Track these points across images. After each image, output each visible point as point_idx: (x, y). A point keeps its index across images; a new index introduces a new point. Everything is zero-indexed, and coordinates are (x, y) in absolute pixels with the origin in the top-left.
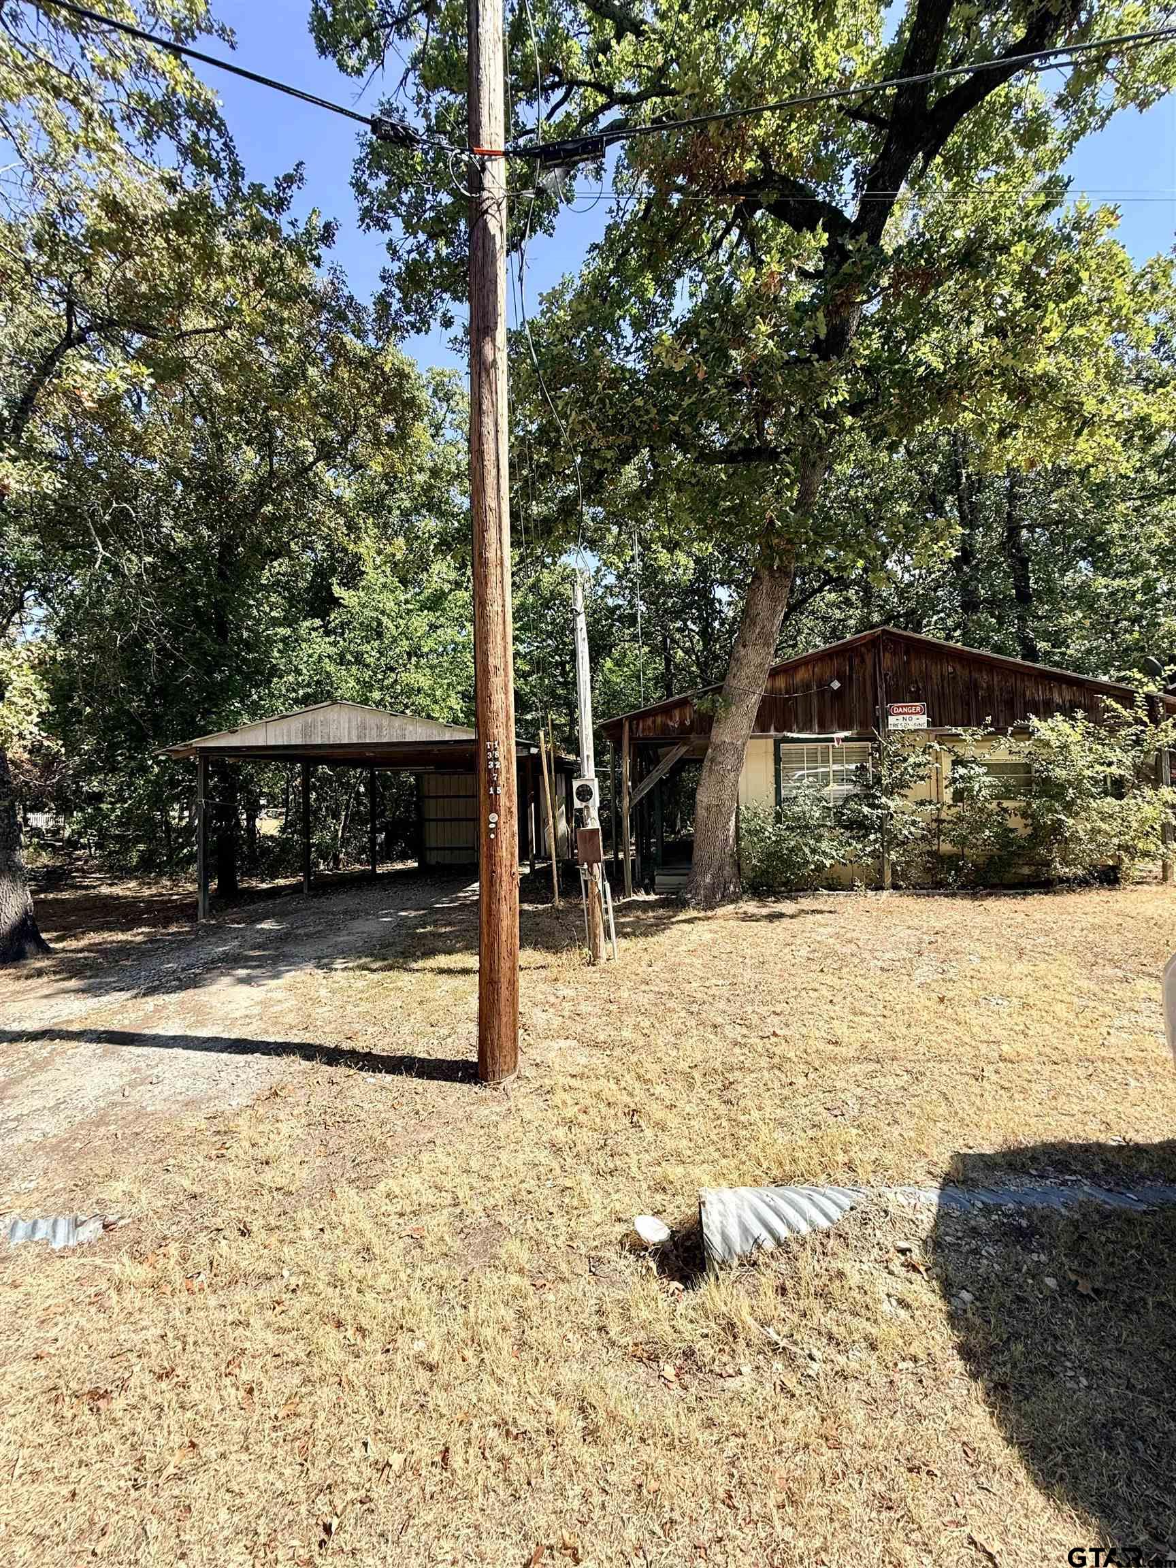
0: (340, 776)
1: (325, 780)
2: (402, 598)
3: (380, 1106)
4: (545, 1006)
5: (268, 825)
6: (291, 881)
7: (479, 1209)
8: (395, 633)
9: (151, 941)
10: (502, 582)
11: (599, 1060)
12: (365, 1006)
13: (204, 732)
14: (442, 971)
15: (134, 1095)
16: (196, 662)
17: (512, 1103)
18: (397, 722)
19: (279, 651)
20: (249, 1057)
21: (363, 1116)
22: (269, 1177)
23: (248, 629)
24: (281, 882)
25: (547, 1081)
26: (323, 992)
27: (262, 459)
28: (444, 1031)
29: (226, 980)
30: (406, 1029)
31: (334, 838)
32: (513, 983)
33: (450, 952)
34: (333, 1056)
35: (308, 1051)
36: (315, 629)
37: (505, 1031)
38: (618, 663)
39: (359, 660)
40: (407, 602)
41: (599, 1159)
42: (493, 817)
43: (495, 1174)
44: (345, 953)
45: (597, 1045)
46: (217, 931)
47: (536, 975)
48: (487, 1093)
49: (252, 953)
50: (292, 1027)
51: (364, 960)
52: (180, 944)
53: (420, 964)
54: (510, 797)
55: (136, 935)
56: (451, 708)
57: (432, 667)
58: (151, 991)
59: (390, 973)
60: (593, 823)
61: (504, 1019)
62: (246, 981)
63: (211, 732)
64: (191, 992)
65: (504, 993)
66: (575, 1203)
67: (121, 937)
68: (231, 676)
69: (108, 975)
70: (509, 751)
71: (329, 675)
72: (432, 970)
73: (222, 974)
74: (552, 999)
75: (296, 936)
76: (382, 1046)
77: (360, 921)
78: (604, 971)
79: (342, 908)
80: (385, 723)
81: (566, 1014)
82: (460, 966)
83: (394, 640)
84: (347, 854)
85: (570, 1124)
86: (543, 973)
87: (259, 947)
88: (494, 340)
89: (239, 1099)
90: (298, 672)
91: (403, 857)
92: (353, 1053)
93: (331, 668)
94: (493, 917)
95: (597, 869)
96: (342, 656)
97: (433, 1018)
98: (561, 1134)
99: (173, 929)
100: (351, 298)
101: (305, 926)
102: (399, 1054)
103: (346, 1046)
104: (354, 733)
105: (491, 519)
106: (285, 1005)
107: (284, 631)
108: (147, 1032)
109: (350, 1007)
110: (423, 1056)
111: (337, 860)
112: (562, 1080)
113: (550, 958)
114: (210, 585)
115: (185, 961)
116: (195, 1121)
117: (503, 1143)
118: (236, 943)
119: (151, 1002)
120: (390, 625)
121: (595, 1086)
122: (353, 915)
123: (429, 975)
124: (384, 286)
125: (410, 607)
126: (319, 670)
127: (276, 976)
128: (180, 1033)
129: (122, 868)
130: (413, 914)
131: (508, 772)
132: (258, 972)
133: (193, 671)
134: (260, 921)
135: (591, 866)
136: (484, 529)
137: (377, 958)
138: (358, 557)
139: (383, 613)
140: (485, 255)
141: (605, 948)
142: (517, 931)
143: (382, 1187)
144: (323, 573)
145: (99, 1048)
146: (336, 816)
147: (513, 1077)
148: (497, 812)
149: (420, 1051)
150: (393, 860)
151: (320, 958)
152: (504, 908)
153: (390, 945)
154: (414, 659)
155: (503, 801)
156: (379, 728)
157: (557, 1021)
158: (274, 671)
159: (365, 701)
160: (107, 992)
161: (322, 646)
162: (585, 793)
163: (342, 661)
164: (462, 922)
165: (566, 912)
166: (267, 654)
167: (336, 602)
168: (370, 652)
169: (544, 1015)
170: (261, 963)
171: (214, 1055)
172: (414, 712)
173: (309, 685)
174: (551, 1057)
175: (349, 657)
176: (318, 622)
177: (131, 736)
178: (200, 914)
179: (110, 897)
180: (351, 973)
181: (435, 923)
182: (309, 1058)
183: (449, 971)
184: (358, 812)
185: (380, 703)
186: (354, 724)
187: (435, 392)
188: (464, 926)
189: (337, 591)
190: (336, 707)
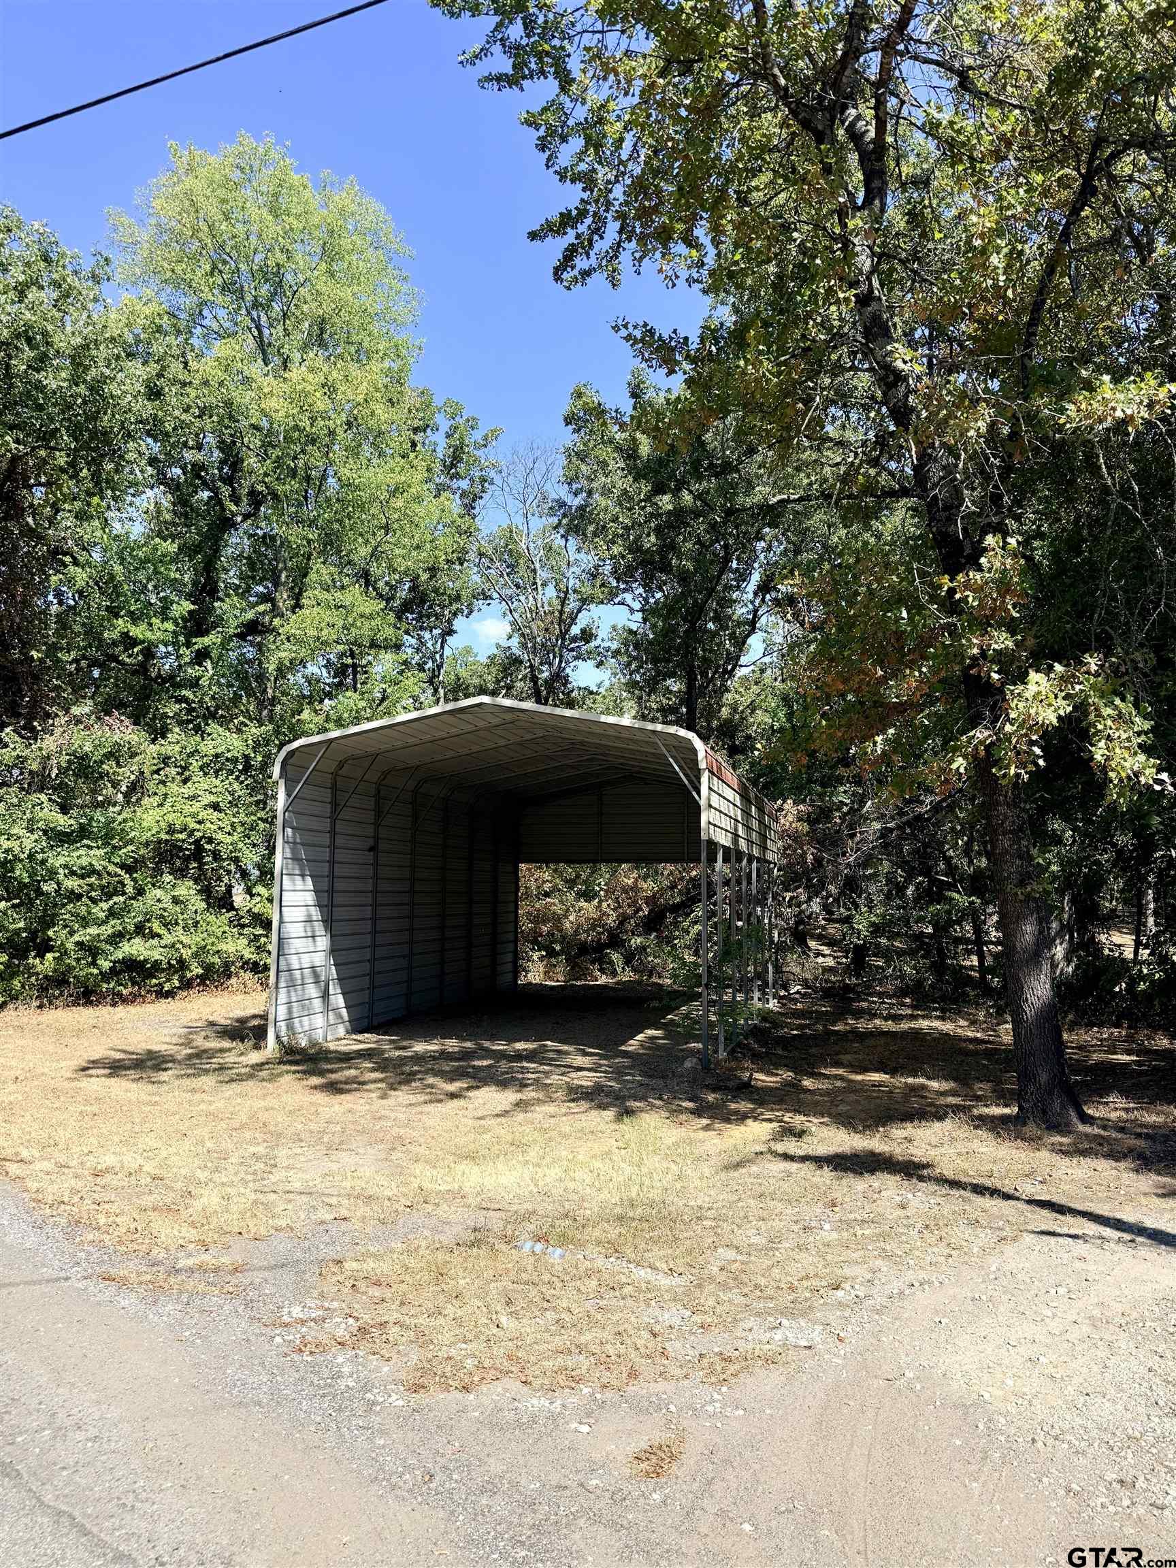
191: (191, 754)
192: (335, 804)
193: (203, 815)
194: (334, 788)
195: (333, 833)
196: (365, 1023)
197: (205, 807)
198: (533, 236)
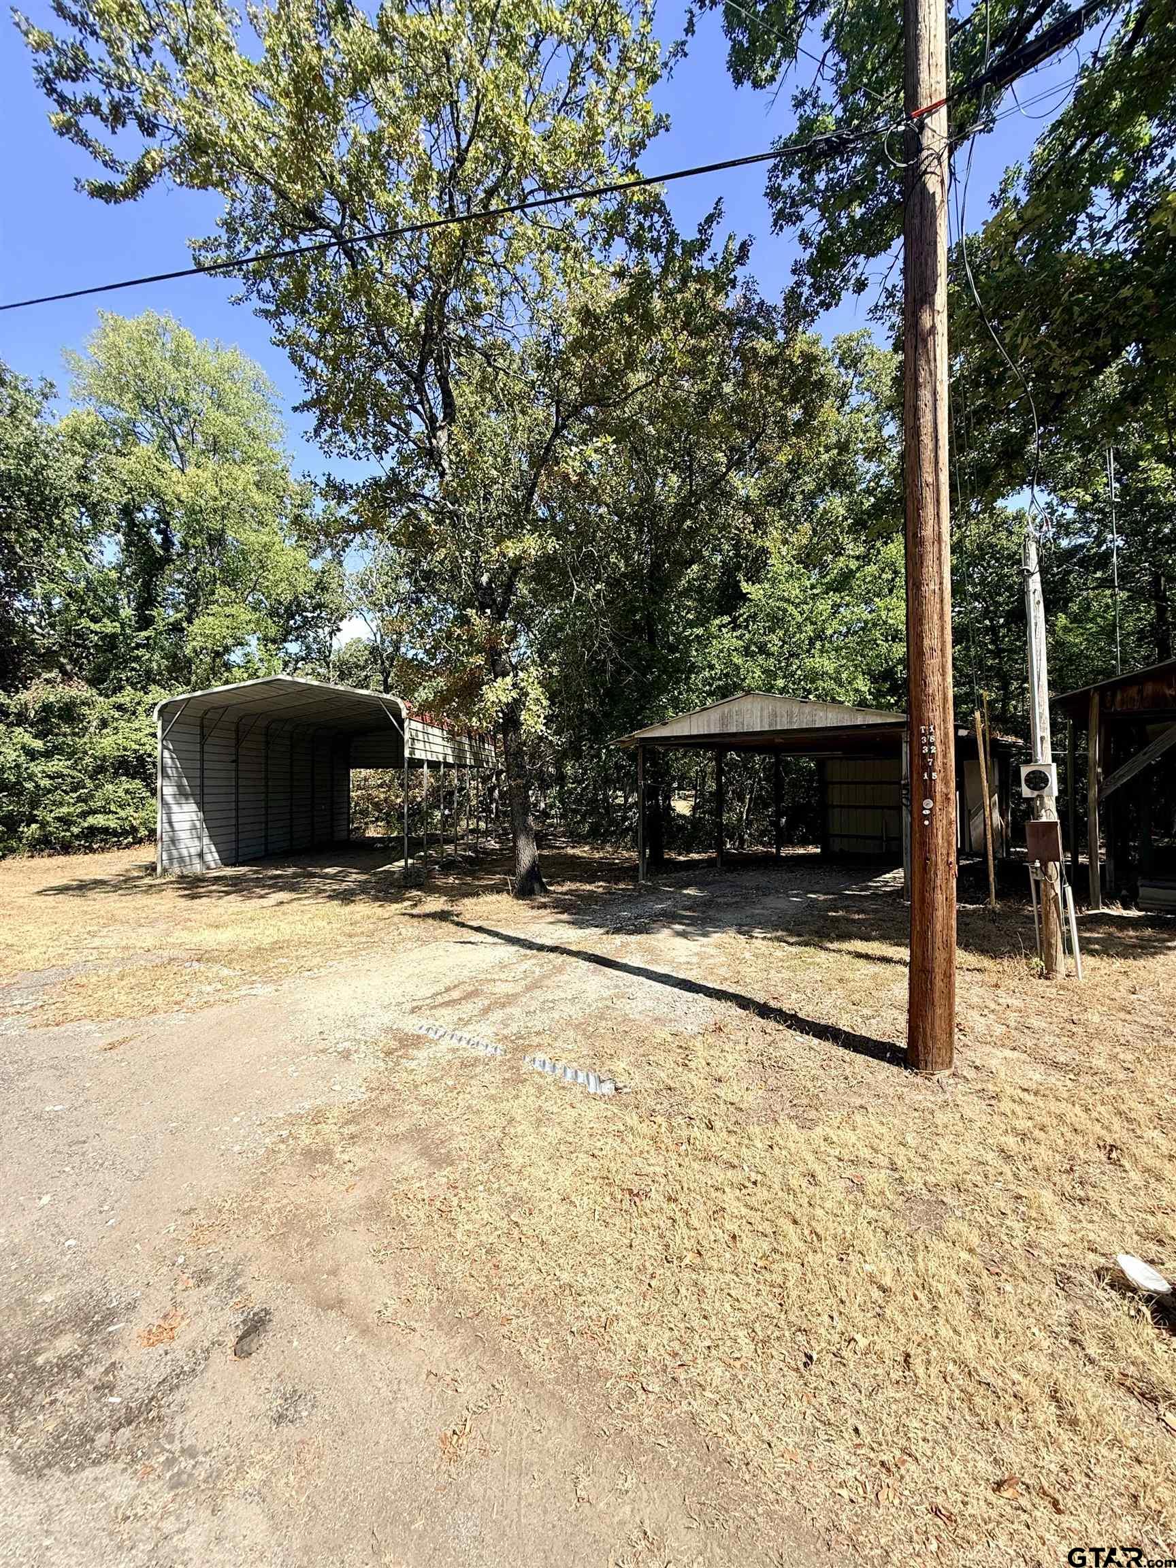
0: (745, 762)
1: (733, 765)
2: (808, 583)
3: (809, 1063)
4: (983, 1011)
5: (682, 806)
6: (703, 856)
7: (920, 1181)
8: (800, 619)
9: (609, 893)
10: (939, 559)
11: (1056, 1080)
12: (786, 974)
13: (641, 726)
14: (859, 955)
15: (619, 1004)
16: (636, 668)
17: (948, 1096)
18: (807, 709)
19: (697, 650)
20: (695, 996)
21: (795, 1067)
22: (722, 1091)
23: (674, 634)
24: (695, 856)
25: (990, 1086)
26: (747, 955)
27: (684, 481)
28: (867, 1012)
29: (666, 932)
30: (829, 1001)
31: (740, 820)
32: (948, 976)
33: (866, 938)
34: (764, 1011)
35: (743, 1002)
36: (724, 626)
37: (940, 1025)
38: (1075, 619)
39: (763, 649)
40: (813, 587)
41: (1064, 1181)
42: (928, 803)
43: (934, 1155)
44: (764, 924)
45: (1056, 1065)
46: (654, 890)
47: (969, 976)
48: (919, 1080)
49: (684, 913)
50: (726, 979)
51: (779, 933)
52: (629, 899)
53: (835, 945)
54: (947, 784)
55: (598, 887)
56: (857, 690)
57: (837, 650)
58: (617, 931)
59: (807, 949)
60: (1049, 814)
61: (939, 1011)
62: (683, 935)
63: (646, 726)
64: (645, 936)
65: (939, 984)
66: (1034, 1215)
67: (588, 887)
68: (659, 676)
69: (585, 914)
70: (946, 735)
71: (737, 668)
72: (849, 953)
73: (664, 926)
74: (993, 1006)
75: (718, 904)
76: (807, 1012)
77: (771, 897)
78: (1063, 988)
79: (753, 884)
80: (796, 710)
81: (1013, 1024)
82: (878, 953)
83: (799, 626)
84: (750, 835)
85: (1024, 1137)
86: (978, 976)
87: (689, 909)
88: (932, 304)
89: (693, 1028)
90: (712, 667)
91: (804, 842)
92: (780, 1012)
93: (737, 660)
94: (926, 907)
95: (1054, 869)
96: (747, 648)
97: (856, 997)
98: (1011, 1142)
99: (622, 886)
100: (762, 303)
101: (723, 896)
102: (823, 1022)
103: (772, 1004)
104: (766, 721)
105: (928, 494)
106: (717, 960)
107: (700, 631)
108: (619, 960)
109: (773, 972)
110: (846, 1029)
111: (742, 841)
112: (1009, 1091)
113: (987, 963)
114: (644, 601)
115: (636, 911)
116: (662, 1034)
117: (940, 1131)
118: (669, 903)
119: (619, 939)
120: (795, 613)
121: (1053, 1106)
122: (765, 891)
123: (847, 958)
124: (796, 278)
125: (815, 591)
126: (730, 662)
127: (705, 935)
128: (642, 966)
129: (579, 835)
130: (822, 897)
131: (945, 756)
132: (689, 929)
133: (635, 676)
134: (686, 887)
135: (1044, 865)
136: (919, 505)
137: (791, 933)
138: (764, 551)
139: (788, 601)
140: (923, 218)
141: (1063, 963)
142: (954, 923)
143: (819, 1130)
144: (730, 570)
145: (592, 966)
146: (741, 800)
147: (947, 1072)
148: (933, 798)
149: (844, 1025)
150: (794, 845)
151: (741, 925)
152: (940, 897)
153: (805, 923)
154: (818, 644)
155: (939, 787)
156: (790, 715)
157: (999, 1030)
158: (693, 669)
159: (770, 689)
160: (588, 927)
161: (730, 640)
162: (1038, 780)
163: (747, 652)
164: (875, 911)
165: (1004, 916)
166: (686, 653)
167: (744, 597)
168: (774, 641)
169: (982, 1020)
170: (693, 922)
171: (669, 988)
172: (818, 697)
173: (720, 679)
174: (993, 1063)
175: (753, 648)
176: (726, 619)
177: (591, 731)
178: (641, 876)
179: (573, 856)
180: (770, 943)
181: (846, 908)
182: (744, 1007)
183: (867, 957)
184: (760, 796)
185: (783, 690)
186: (765, 713)
187: (841, 361)
188: (879, 915)
189: (745, 587)
190: (750, 698)
191: (138, 704)
192: (203, 736)
193: (144, 740)
194: (202, 727)
195: (202, 752)
196: (233, 860)
197: (147, 735)
198: (295, 409)
